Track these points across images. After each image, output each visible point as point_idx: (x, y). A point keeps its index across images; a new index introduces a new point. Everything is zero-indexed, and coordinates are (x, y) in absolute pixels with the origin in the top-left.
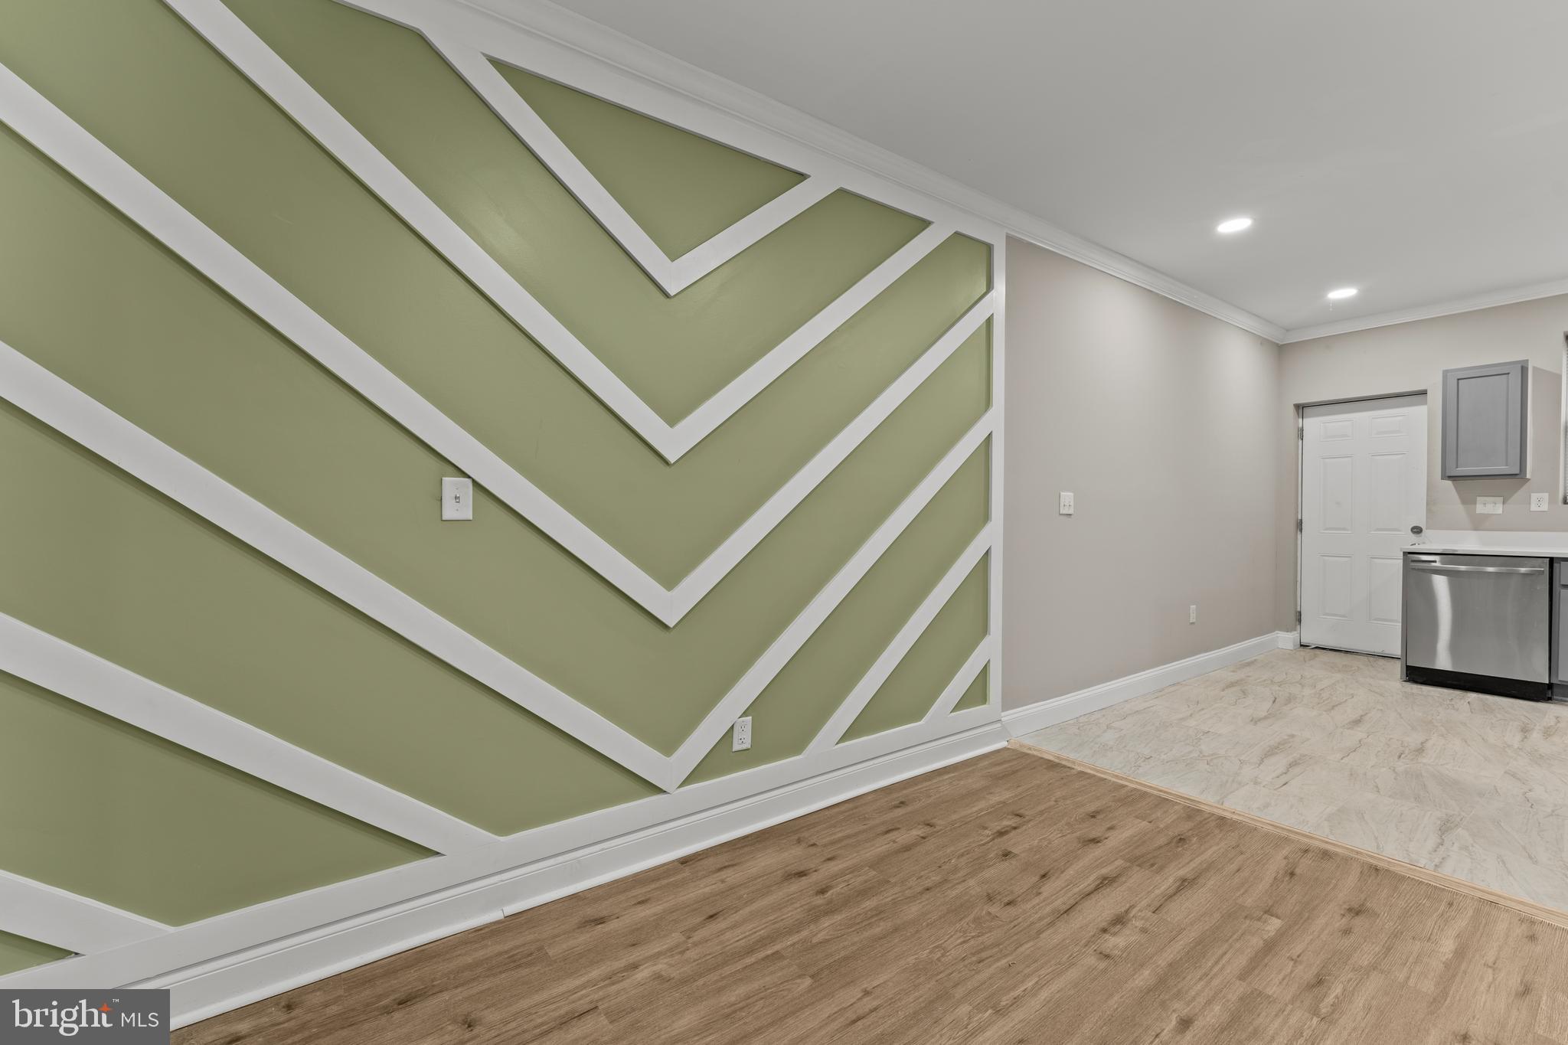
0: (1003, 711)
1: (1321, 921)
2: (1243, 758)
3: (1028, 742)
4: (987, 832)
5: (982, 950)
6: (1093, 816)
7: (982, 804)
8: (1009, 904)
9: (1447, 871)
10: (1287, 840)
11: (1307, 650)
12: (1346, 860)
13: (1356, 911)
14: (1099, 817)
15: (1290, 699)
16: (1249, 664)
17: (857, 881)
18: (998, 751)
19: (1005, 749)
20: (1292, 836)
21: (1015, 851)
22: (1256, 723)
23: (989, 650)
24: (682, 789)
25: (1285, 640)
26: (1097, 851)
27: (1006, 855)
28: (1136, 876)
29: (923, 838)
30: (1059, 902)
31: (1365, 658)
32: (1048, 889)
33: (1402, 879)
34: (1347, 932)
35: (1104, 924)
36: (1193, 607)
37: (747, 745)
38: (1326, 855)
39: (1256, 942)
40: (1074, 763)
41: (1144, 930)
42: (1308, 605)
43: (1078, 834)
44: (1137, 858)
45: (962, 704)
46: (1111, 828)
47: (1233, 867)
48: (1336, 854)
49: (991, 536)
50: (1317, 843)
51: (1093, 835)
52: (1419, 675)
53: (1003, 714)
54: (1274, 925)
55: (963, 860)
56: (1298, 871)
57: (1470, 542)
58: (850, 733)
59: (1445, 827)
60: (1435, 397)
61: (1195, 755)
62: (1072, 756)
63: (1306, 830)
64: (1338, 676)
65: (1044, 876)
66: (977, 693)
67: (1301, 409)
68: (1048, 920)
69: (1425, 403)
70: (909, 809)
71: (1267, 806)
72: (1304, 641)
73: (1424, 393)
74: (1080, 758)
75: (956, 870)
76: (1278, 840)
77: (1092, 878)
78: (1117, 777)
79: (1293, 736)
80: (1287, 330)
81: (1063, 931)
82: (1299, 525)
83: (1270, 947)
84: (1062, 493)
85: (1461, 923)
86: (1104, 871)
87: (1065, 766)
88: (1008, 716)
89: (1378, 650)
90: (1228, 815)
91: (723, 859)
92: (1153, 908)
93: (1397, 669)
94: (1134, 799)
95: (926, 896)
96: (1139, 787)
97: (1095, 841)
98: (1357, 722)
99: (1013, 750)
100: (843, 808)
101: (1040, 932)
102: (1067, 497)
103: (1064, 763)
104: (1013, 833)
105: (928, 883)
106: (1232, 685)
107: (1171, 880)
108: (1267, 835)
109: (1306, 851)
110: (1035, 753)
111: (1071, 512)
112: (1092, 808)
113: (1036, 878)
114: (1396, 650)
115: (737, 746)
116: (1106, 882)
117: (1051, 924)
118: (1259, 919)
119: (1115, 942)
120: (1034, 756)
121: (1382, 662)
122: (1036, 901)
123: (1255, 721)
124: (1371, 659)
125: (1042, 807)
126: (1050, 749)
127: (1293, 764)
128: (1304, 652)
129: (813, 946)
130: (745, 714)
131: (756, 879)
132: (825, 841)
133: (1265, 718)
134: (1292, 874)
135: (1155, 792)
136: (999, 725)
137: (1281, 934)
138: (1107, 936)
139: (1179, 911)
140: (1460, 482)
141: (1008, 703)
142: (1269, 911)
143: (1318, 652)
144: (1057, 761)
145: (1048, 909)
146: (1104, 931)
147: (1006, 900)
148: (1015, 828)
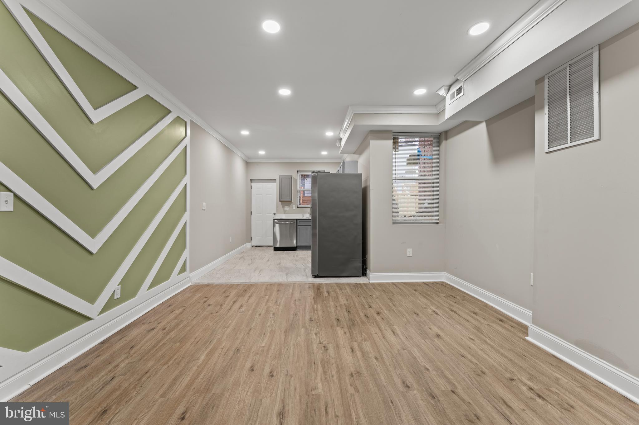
0: (190, 273)
1: (274, 294)
2: (250, 272)
3: (198, 281)
4: (201, 303)
5: (217, 321)
6: (225, 292)
7: (194, 299)
8: (217, 312)
9: (289, 281)
10: (264, 284)
11: (254, 247)
12: (274, 284)
13: (278, 291)
14: (226, 292)
15: (254, 259)
16: (243, 252)
17: (173, 323)
18: (189, 286)
19: (191, 285)
20: (265, 283)
21: (211, 304)
22: (250, 265)
23: (186, 255)
24: (99, 316)
25: (249, 245)
26: (230, 298)
27: (209, 305)
28: (240, 299)
29: (184, 310)
30: (227, 308)
31: (265, 247)
32: (223, 307)
33: (283, 284)
34: (278, 294)
35: (239, 308)
36: (231, 237)
37: (119, 296)
38: (271, 284)
39: (266, 300)
40: (213, 283)
41: (246, 306)
42: (254, 235)
43: (223, 296)
44: (239, 296)
45: (180, 273)
46: (230, 293)
47: (257, 291)
48: (272, 284)
49: (186, 217)
50: (269, 283)
51: (227, 295)
52: (277, 249)
53: (190, 274)
54: (267, 297)
55: (199, 310)
56: (268, 288)
57: (284, 216)
58: (151, 287)
59: (287, 274)
60: (278, 181)
61: (240, 274)
62: (212, 282)
63: (267, 281)
64: (261, 252)
65: (221, 305)
66: (183, 269)
67: (252, 180)
68: (227, 312)
69: (276, 182)
70: (173, 306)
71: (259, 279)
72: (253, 245)
73: (276, 180)
74: (214, 281)
75: (199, 312)
76: (263, 284)
77: (231, 302)
78: (225, 283)
79: (258, 266)
80: (249, 158)
81: (231, 312)
82: (251, 212)
83: (268, 300)
84: (203, 203)
85: (292, 287)
86: (233, 300)
87: (211, 285)
88: (191, 275)
89: (268, 245)
90: (252, 283)
91: (118, 337)
92: (246, 302)
93: (273, 248)
94: (232, 286)
95: (195, 319)
96: (231, 284)
97: (228, 296)
98: (268, 261)
99: (194, 285)
100: (151, 312)
101: (227, 314)
102: (204, 204)
103: (210, 284)
104: (208, 301)
105: (194, 317)
106: (241, 258)
107: (247, 297)
108: (260, 285)
109: (268, 285)
110: (201, 284)
111: (205, 209)
112: (224, 290)
113: (220, 306)
114: (272, 244)
115: (116, 297)
116: (234, 302)
117: (228, 312)
118: (265, 297)
119: (243, 309)
120: (201, 285)
121: (269, 247)
122: (222, 310)
123: (249, 265)
124: (267, 247)
125: (211, 294)
126: (205, 281)
127: (260, 271)
128: (253, 248)
129: (173, 338)
130: (119, 285)
131: (138, 336)
132: (153, 321)
133: (251, 263)
134: (267, 289)
135: (236, 284)
136: (189, 278)
137: (269, 298)
138: (240, 309)
139: (251, 301)
140: (282, 202)
141: (192, 270)
142: (266, 296)
143: (256, 247)
144: (208, 284)
145: (226, 310)
146: (239, 309)
147: (216, 312)
148: (208, 300)
